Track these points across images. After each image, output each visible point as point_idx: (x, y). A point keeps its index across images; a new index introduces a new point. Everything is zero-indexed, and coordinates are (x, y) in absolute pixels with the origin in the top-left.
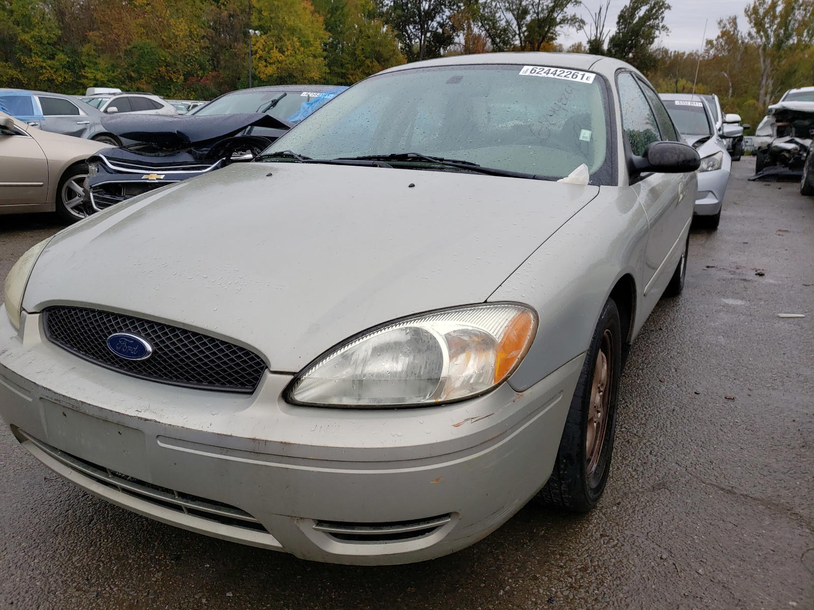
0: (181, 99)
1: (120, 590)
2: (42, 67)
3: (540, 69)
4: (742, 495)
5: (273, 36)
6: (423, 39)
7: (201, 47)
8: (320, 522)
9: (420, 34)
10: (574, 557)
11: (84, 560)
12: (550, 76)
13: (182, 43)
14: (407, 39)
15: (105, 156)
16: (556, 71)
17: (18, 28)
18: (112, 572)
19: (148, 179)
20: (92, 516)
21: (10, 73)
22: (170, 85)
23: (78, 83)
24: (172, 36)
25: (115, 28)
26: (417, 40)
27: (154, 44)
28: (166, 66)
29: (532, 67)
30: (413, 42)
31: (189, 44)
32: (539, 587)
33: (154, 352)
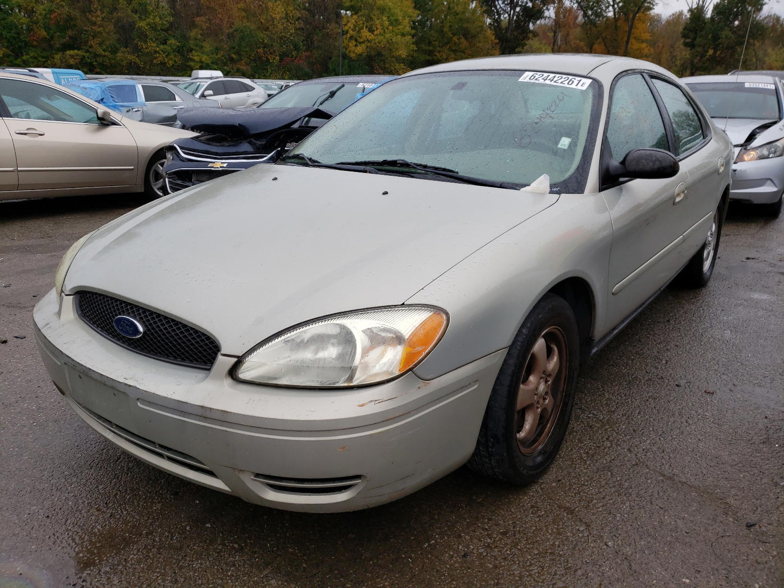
0: (277, 79)
1: (128, 514)
2: (156, 52)
3: (540, 75)
4: (680, 482)
5: (363, 16)
6: (512, 13)
7: (296, 29)
8: (257, 475)
9: (509, 9)
10: (500, 522)
11: (107, 489)
12: (548, 82)
13: (279, 25)
14: (496, 14)
15: (179, 146)
16: (554, 77)
17: (136, 16)
18: (125, 500)
19: (213, 167)
20: (120, 456)
21: (129, 58)
22: (266, 65)
23: (186, 65)
24: (269, 18)
25: (219, 13)
26: (506, 15)
27: (253, 27)
28: (264, 47)
29: (533, 73)
30: (502, 18)
31: (285, 26)
32: (460, 543)
33: (145, 333)
